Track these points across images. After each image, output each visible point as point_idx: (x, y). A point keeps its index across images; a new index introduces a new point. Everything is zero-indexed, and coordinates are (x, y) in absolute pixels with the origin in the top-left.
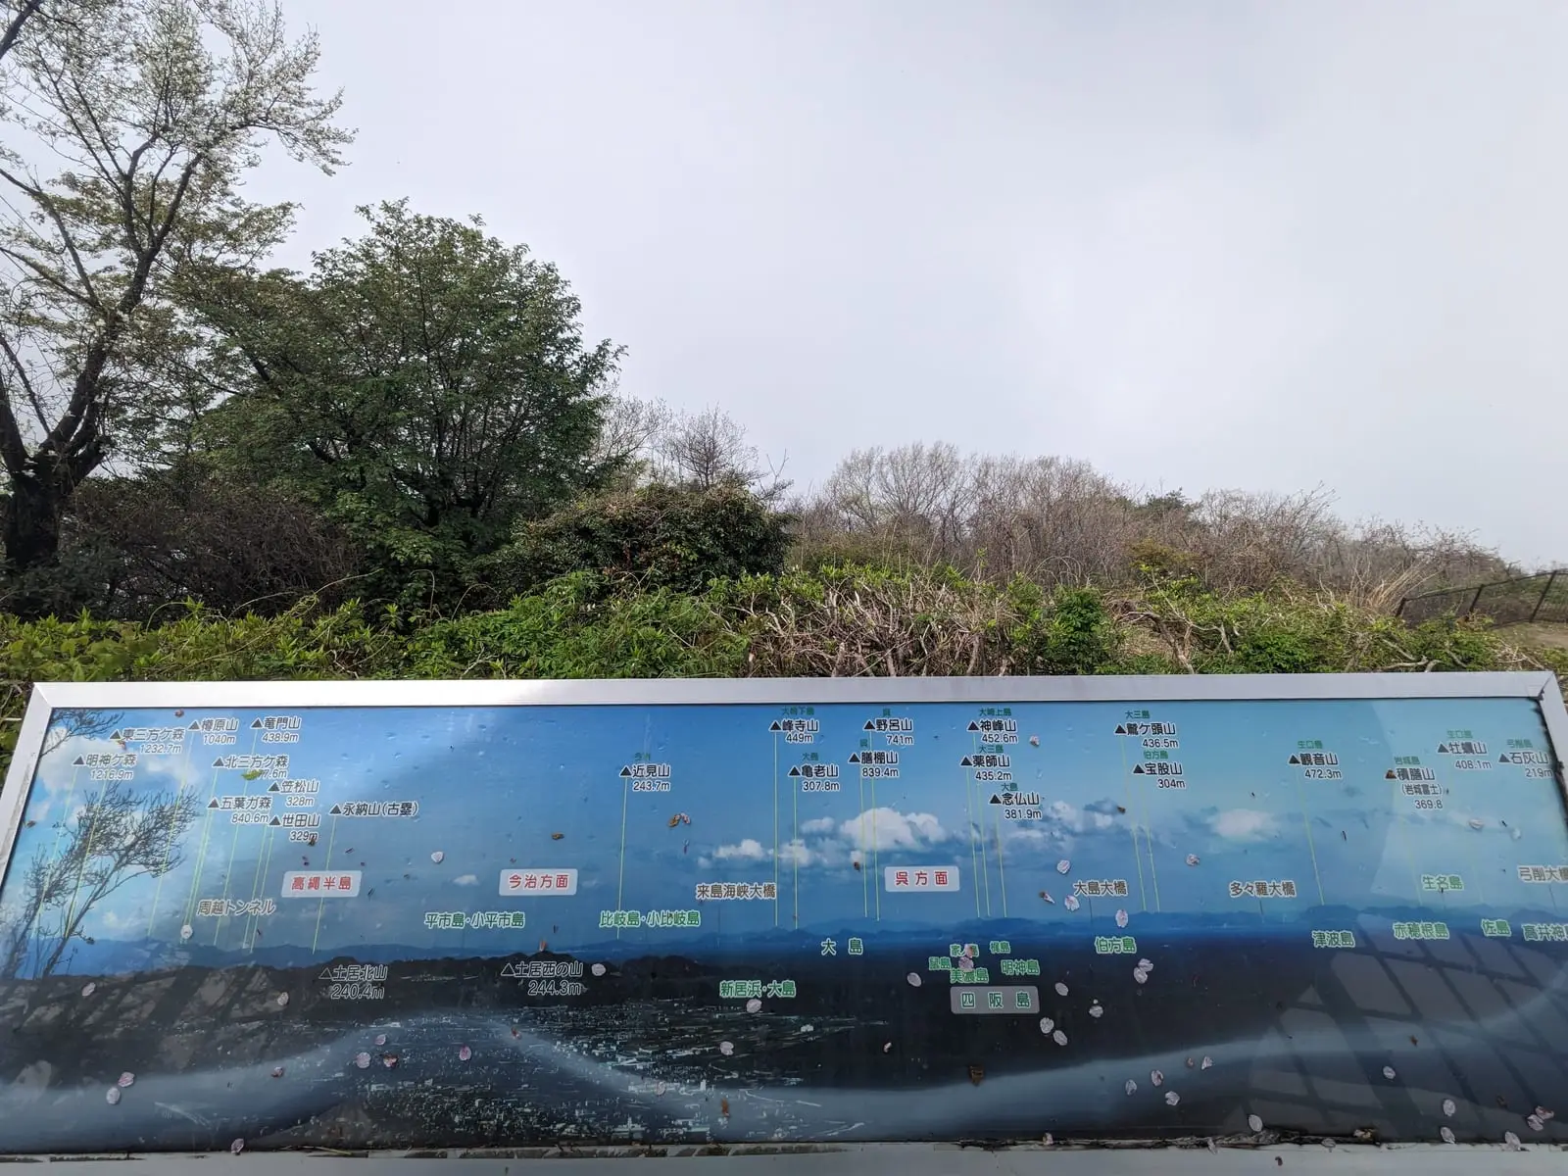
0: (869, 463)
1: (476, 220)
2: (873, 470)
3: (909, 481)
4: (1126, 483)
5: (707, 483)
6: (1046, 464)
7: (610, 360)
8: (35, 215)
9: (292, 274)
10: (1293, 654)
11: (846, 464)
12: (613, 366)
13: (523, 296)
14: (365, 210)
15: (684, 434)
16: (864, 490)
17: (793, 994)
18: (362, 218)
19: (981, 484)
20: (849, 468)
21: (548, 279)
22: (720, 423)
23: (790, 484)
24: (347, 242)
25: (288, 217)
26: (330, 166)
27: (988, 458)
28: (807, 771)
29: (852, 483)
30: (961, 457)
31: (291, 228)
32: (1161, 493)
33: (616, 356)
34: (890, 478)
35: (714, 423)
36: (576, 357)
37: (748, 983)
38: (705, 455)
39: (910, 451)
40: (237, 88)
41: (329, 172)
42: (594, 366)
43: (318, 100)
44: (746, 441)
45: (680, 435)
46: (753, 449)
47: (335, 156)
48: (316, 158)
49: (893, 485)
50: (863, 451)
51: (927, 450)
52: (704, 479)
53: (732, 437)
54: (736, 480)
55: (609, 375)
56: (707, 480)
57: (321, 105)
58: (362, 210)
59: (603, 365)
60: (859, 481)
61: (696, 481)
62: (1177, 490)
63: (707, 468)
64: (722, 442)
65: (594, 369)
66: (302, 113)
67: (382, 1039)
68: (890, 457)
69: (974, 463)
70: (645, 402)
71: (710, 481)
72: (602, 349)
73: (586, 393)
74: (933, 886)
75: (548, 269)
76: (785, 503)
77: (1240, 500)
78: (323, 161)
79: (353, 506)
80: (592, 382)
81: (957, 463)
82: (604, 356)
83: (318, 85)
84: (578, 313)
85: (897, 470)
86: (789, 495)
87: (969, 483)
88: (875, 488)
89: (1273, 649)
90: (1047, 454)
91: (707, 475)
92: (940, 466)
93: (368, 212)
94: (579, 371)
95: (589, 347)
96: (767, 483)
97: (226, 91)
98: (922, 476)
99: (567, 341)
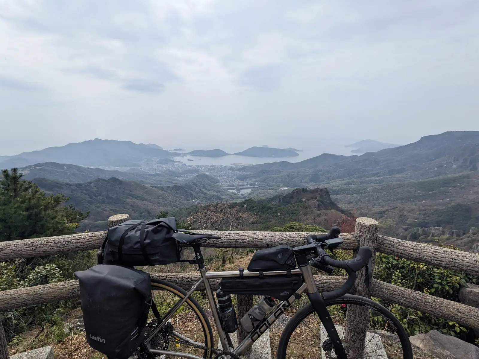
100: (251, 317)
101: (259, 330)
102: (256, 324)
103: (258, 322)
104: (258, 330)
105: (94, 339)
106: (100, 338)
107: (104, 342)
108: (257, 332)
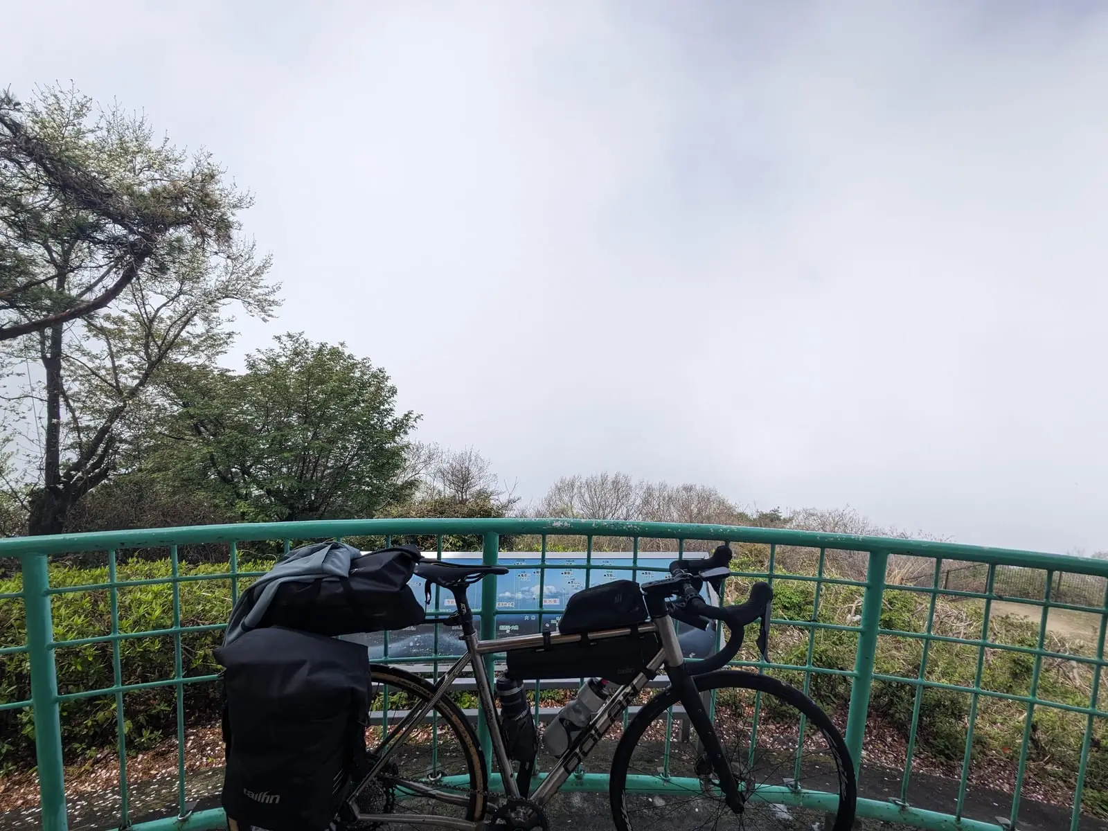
0: (573, 486)
1: (342, 344)
2: (575, 490)
3: (599, 499)
4: (738, 503)
5: (462, 498)
6: (688, 489)
7: (411, 422)
8: (85, 336)
9: (229, 371)
10: (791, 599)
11: (557, 486)
12: (413, 426)
13: (364, 385)
14: (278, 338)
15: (448, 465)
16: (569, 504)
17: (518, 629)
18: (277, 342)
19: (646, 502)
20: (559, 489)
21: (380, 377)
22: (473, 458)
23: (518, 499)
24: (259, 351)
25: (231, 339)
26: (267, 318)
27: (651, 485)
28: (522, 575)
29: (561, 499)
30: (633, 483)
31: (231, 345)
32: (767, 510)
33: (415, 420)
34: (586, 496)
35: (470, 458)
36: (390, 419)
37: (507, 626)
38: (462, 479)
39: (599, 479)
40: (224, 279)
41: (265, 320)
42: (401, 426)
43: (266, 285)
44: (490, 470)
45: (446, 466)
46: (495, 475)
47: (270, 312)
48: (259, 313)
49: (588, 500)
50: (568, 478)
51: (611, 478)
52: (460, 496)
53: (481, 468)
54: (483, 495)
55: (410, 431)
56: (462, 495)
57: (268, 287)
58: (276, 338)
59: (407, 425)
60: (566, 499)
61: (454, 496)
62: (776, 508)
63: (463, 488)
64: (474, 471)
65: (401, 427)
66: (256, 291)
67: (416, 639)
68: (587, 483)
69: (642, 488)
70: (426, 444)
71: (465, 497)
72: (407, 416)
73: (395, 442)
74: (553, 603)
75: (380, 371)
76: (515, 512)
77: (816, 515)
78: (263, 315)
79: (245, 510)
80: (399, 436)
81: (630, 487)
82: (408, 420)
83: (267, 280)
84: (395, 396)
85: (591, 491)
86: (518, 507)
87: (638, 502)
88: (577, 504)
89: (781, 596)
90: (688, 483)
91: (462, 493)
92: (619, 488)
93: (280, 339)
94: (390, 429)
95: (398, 414)
96: (503, 499)
97: (217, 280)
98: (608, 495)
99: (386, 410)
100: (566, 724)
101: (581, 749)
102: (575, 735)
103: (579, 732)
104: (577, 750)
105: (253, 797)
106: (267, 794)
107: (277, 801)
108: (576, 754)
